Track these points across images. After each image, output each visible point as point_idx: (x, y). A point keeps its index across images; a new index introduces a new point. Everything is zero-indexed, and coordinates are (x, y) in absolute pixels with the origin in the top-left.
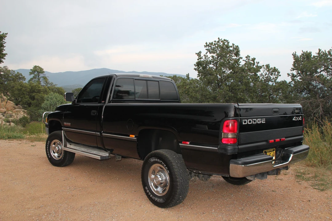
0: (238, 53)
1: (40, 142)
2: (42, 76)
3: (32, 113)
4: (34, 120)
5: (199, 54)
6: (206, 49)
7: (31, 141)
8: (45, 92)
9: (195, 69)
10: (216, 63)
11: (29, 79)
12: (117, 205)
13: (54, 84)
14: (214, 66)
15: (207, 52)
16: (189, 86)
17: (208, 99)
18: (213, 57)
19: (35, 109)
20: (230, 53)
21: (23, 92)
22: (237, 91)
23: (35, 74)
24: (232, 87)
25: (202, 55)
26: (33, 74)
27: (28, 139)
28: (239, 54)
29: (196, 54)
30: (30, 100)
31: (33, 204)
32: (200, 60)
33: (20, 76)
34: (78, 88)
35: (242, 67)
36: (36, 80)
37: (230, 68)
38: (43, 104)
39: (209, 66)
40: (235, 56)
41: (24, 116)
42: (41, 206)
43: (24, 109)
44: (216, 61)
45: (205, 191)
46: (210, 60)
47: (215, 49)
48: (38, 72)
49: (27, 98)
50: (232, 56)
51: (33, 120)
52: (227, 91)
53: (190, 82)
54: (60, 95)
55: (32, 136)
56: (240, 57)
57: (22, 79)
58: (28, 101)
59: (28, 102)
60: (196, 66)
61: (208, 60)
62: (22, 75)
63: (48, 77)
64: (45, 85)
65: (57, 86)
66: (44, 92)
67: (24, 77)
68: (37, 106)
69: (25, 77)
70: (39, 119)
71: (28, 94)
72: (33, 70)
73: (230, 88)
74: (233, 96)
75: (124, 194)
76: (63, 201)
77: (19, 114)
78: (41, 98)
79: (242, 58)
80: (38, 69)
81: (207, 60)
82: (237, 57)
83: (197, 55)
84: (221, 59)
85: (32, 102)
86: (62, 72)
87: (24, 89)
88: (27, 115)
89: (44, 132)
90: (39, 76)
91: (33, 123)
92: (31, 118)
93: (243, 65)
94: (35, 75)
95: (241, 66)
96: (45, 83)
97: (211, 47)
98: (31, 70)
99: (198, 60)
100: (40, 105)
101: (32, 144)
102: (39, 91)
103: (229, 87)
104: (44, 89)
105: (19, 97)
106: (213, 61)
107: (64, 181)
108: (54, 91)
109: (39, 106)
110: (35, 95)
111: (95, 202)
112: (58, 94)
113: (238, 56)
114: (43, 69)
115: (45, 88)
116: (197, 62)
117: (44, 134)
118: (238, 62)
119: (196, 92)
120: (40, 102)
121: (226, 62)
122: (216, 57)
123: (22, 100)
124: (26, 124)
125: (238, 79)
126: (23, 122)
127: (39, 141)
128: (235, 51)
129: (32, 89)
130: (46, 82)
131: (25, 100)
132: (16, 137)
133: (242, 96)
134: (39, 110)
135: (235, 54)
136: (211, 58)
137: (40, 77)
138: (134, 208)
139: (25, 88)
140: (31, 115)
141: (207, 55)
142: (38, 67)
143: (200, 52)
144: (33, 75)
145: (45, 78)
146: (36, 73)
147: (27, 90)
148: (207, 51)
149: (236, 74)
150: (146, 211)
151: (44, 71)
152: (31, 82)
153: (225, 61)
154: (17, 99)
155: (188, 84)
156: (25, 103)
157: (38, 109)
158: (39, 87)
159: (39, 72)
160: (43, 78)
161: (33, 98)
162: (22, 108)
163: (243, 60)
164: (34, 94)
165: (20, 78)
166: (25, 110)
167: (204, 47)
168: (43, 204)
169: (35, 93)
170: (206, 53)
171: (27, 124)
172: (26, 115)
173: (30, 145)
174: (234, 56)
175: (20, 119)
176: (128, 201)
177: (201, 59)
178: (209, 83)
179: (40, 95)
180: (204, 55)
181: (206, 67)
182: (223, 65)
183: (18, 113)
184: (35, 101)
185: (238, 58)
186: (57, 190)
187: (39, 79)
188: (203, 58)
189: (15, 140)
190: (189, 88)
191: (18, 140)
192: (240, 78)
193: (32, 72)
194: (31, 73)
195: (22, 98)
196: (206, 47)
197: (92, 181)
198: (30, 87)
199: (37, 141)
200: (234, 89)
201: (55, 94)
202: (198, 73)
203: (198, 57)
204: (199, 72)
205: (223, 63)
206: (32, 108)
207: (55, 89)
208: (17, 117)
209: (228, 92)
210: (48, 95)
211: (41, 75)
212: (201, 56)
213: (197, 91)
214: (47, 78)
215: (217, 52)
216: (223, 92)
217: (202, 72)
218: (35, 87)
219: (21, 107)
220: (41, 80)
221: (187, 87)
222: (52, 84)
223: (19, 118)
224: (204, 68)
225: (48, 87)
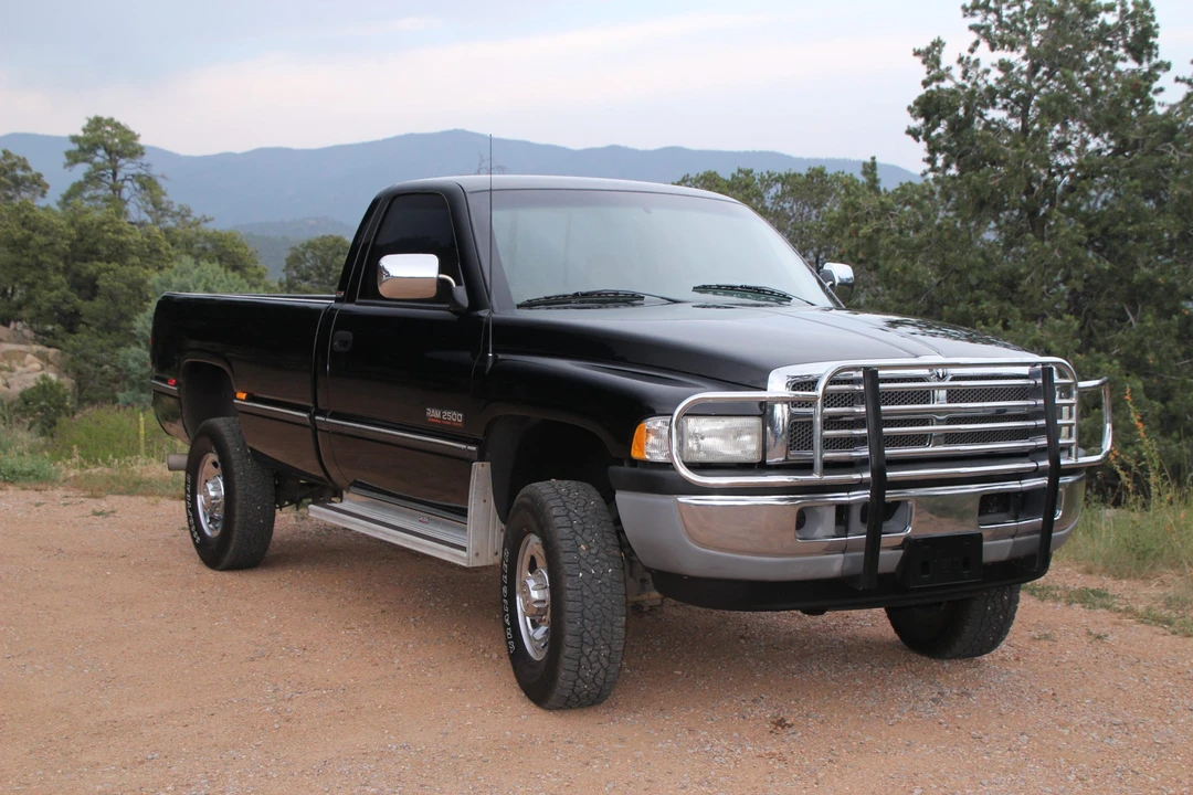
0: (1147, 37)
1: (133, 499)
2: (134, 172)
3: (88, 366)
4: (93, 402)
5: (930, 55)
6: (971, 28)
7: (88, 493)
8: (152, 254)
9: (913, 133)
10: (1024, 101)
11: (65, 187)
12: (484, 758)
13: (196, 214)
14: (1011, 116)
15: (977, 43)
16: (874, 224)
17: (972, 288)
18: (1005, 66)
19: (100, 341)
20: (1106, 43)
21: (35, 257)
22: (1131, 242)
23: (97, 159)
24: (1105, 223)
25: (948, 59)
26: (85, 161)
27: (75, 484)
28: (1152, 46)
29: (917, 53)
30: (73, 295)
31: (112, 748)
32: (933, 86)
33: (20, 173)
34: (320, 234)
35: (1167, 115)
36: (100, 192)
37: (1096, 122)
38: (142, 315)
39: (981, 116)
40: (1128, 56)
41: (44, 378)
42: (150, 757)
43: (42, 343)
44: (1022, 91)
45: (897, 716)
46: (992, 82)
47: (1022, 22)
48: (109, 151)
49: (57, 288)
50: (1115, 61)
51: (89, 399)
52: (1077, 248)
53: (882, 203)
54: (230, 274)
55: (94, 471)
56: (1154, 61)
57: (28, 189)
58: (65, 301)
59: (65, 307)
60: (915, 117)
61: (980, 82)
62: (25, 168)
63: (163, 177)
64: (149, 220)
65: (209, 228)
66: (142, 256)
67: (40, 176)
68: (108, 328)
69: (46, 179)
70: (120, 395)
71: (61, 264)
72: (86, 140)
73: (1096, 230)
74: (1112, 272)
75: (519, 716)
76: (245, 740)
77: (19, 369)
78: (129, 286)
79: (1167, 67)
80: (114, 136)
81: (975, 84)
82: (1140, 63)
83: (919, 60)
84: (1050, 75)
85: (86, 306)
86: (238, 151)
87: (40, 239)
88: (59, 376)
89: (150, 453)
90: (115, 175)
91: (92, 411)
92: (81, 391)
93: (1173, 107)
94: (98, 167)
95: (1161, 111)
96: (150, 207)
97: (997, 11)
98: (75, 139)
99: (925, 84)
100: (124, 324)
101: (93, 504)
102: (119, 253)
103: (1089, 225)
104: (142, 244)
105: (15, 280)
106: (1009, 89)
107: (252, 660)
108: (195, 251)
109: (118, 330)
110: (100, 271)
111: (386, 746)
112: (216, 266)
113: (1145, 58)
114: (135, 137)
115: (149, 236)
116: (921, 97)
117: (154, 460)
118: (1148, 88)
119: (913, 251)
120: (124, 308)
121: (1078, 91)
122: (1025, 65)
123: (30, 299)
124: (58, 420)
125: (1136, 182)
126: (41, 409)
127: (130, 493)
128: (1131, 31)
129: (81, 240)
130: (155, 204)
131: (46, 298)
132: (14, 472)
133: (1162, 272)
134: (122, 352)
135: (1129, 48)
136: (996, 74)
137: (120, 176)
138: (556, 771)
139: (47, 234)
140: (79, 373)
141: (973, 57)
142: (110, 122)
143: (938, 44)
144: (82, 169)
145: (147, 184)
146: (100, 156)
147: (57, 247)
148: (973, 36)
149: (1132, 154)
150: (608, 782)
151: (142, 148)
152: (77, 201)
153: (1071, 85)
154: (5, 291)
155: (868, 213)
156: (50, 311)
157: (118, 346)
158: (119, 231)
159: (118, 153)
160: (137, 185)
161: (89, 288)
162: (36, 341)
163: (1177, 80)
164: (92, 267)
165: (18, 183)
166: (44, 349)
167: (961, 13)
168: (156, 751)
169: (100, 260)
170: (969, 45)
171: (63, 420)
172: (53, 377)
173: (89, 512)
174: (1124, 60)
175: (22, 395)
176: (533, 743)
177: (940, 78)
178: (984, 205)
179: (126, 270)
180: (960, 60)
181: (968, 121)
182: (1058, 110)
183: (14, 362)
184: (99, 303)
185: (1145, 67)
186: (218, 696)
187: (116, 189)
188: (952, 72)
189: (11, 488)
190: (877, 231)
191: (24, 489)
192: (1149, 176)
193: (82, 150)
194: (73, 158)
195: (31, 285)
196: (973, 15)
197: (377, 664)
198: (72, 231)
199: (121, 494)
200: (1115, 237)
201: (204, 264)
202: (927, 155)
203: (924, 68)
204: (933, 149)
205: (1062, 99)
206: (83, 338)
207: (201, 239)
208: (7, 385)
209: (1080, 251)
210: (167, 271)
211: (127, 167)
212: (942, 67)
213: (919, 247)
214: (161, 181)
215: (1028, 39)
216: (1056, 253)
217: (945, 149)
218: (98, 228)
219: (27, 332)
220: (126, 194)
221: (866, 230)
222: (184, 214)
223: (16, 389)
224: (959, 127)
225: (167, 232)
